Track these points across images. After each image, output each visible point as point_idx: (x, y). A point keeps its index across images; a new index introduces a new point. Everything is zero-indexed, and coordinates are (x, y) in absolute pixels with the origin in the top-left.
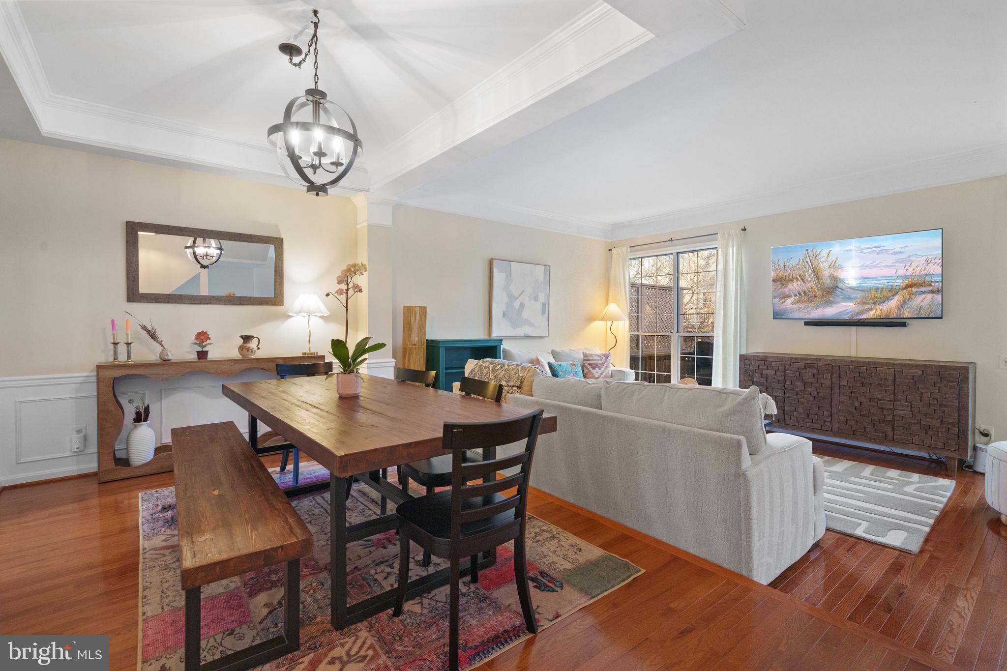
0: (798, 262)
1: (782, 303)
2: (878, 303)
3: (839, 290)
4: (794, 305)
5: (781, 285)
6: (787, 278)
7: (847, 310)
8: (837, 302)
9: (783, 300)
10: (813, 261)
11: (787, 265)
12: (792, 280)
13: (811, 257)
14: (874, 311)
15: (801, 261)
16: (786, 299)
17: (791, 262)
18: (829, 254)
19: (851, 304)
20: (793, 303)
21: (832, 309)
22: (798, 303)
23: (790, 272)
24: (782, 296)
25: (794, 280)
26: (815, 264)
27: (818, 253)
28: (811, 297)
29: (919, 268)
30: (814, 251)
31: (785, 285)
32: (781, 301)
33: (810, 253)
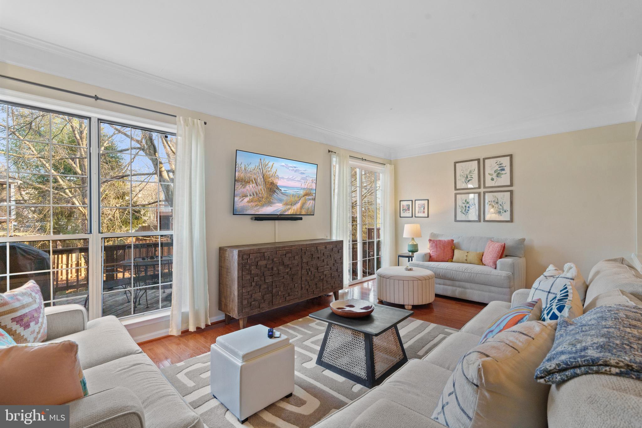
0: (254, 167)
1: (241, 201)
2: (293, 204)
3: (276, 193)
4: (249, 204)
5: (241, 185)
6: (246, 180)
7: (278, 209)
8: (275, 203)
9: (242, 199)
10: (263, 169)
11: (247, 169)
12: (249, 182)
13: (263, 166)
14: (291, 210)
15: (256, 168)
16: (244, 198)
17: (250, 167)
18: (272, 166)
19: (281, 205)
20: (248, 202)
21: (271, 208)
22: (252, 202)
23: (249, 175)
24: (241, 195)
25: (251, 182)
26: (264, 171)
27: (267, 163)
28: (260, 198)
29: (309, 184)
30: (265, 162)
31: (244, 186)
32: (240, 200)
33: (262, 162)
